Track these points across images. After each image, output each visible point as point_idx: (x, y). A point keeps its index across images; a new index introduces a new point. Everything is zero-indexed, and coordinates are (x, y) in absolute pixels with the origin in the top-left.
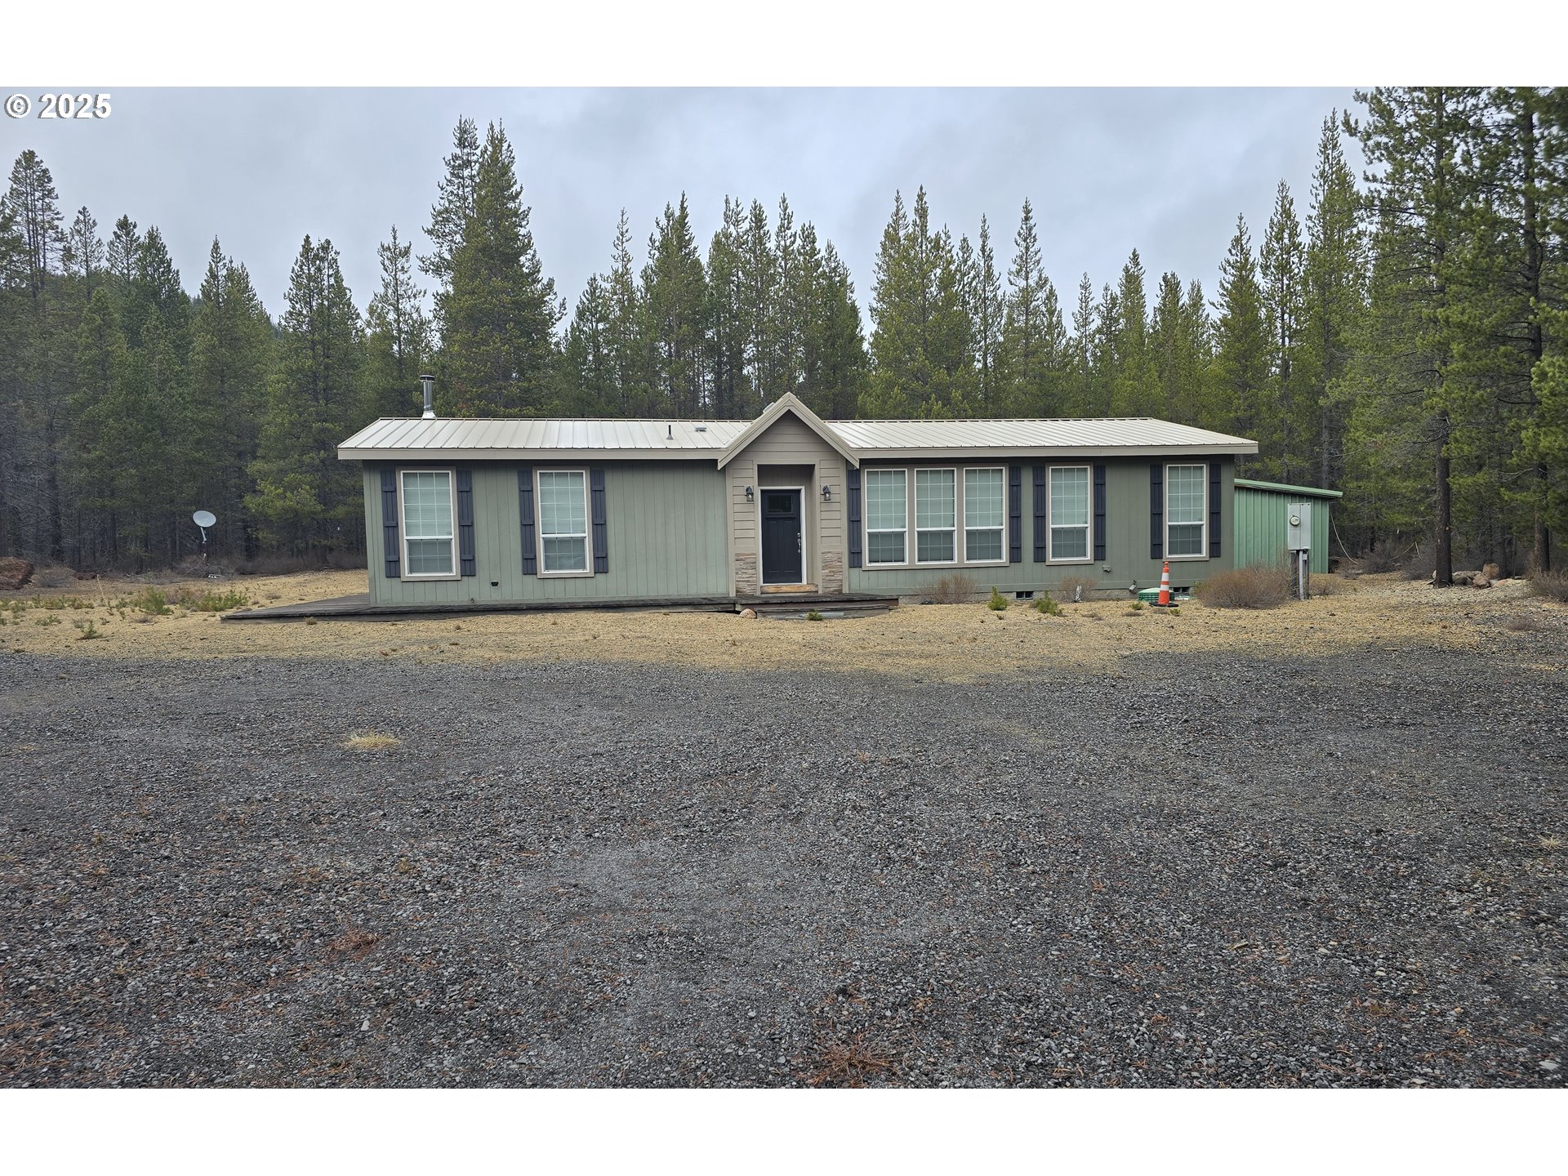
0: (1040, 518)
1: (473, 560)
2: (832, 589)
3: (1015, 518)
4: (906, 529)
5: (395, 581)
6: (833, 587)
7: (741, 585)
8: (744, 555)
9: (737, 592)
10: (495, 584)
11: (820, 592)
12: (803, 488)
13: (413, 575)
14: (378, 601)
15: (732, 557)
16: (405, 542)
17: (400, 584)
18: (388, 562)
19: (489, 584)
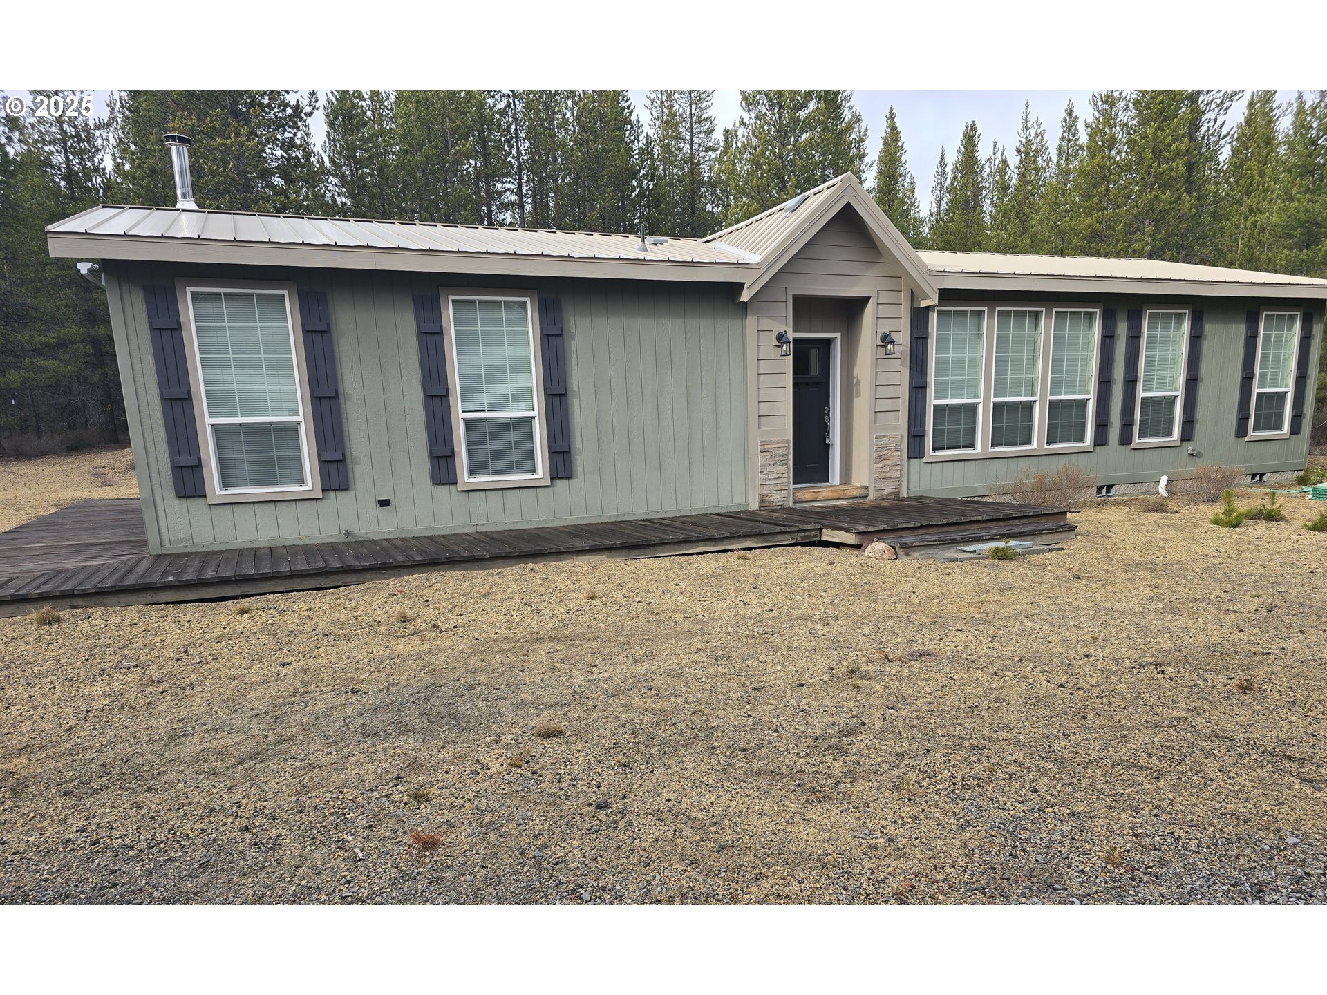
0: (1131, 382)
1: (343, 461)
2: (886, 492)
3: (1105, 383)
4: (980, 400)
5: (196, 505)
6: (888, 489)
7: (768, 491)
8: (771, 443)
9: (762, 501)
10: (384, 503)
11: (872, 497)
12: (838, 335)
13: (231, 491)
14: (166, 542)
15: (754, 446)
16: (209, 429)
17: (206, 510)
18: (178, 469)
19: (373, 505)
